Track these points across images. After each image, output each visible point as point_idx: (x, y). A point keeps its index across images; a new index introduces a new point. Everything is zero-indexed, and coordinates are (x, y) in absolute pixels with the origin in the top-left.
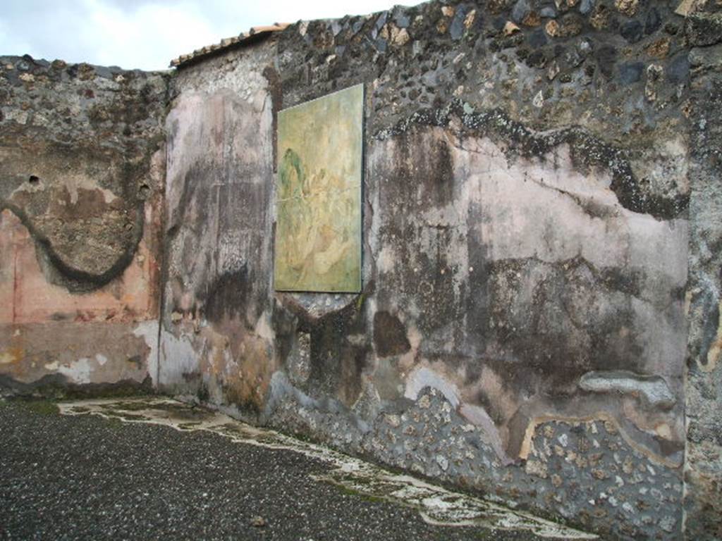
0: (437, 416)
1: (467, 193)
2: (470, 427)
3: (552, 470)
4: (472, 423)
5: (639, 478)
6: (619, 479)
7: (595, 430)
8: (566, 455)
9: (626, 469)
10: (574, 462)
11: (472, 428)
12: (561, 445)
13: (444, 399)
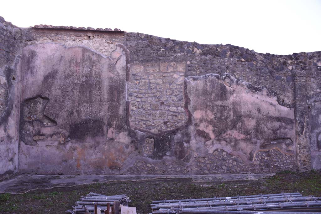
0: (221, 156)
1: (232, 98)
2: (234, 157)
3: (261, 162)
4: (235, 156)
5: (284, 159)
6: (279, 160)
7: (273, 151)
8: (265, 158)
9: (281, 158)
10: (267, 159)
11: (235, 157)
12: (264, 156)
13: (224, 151)
